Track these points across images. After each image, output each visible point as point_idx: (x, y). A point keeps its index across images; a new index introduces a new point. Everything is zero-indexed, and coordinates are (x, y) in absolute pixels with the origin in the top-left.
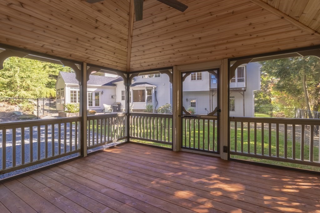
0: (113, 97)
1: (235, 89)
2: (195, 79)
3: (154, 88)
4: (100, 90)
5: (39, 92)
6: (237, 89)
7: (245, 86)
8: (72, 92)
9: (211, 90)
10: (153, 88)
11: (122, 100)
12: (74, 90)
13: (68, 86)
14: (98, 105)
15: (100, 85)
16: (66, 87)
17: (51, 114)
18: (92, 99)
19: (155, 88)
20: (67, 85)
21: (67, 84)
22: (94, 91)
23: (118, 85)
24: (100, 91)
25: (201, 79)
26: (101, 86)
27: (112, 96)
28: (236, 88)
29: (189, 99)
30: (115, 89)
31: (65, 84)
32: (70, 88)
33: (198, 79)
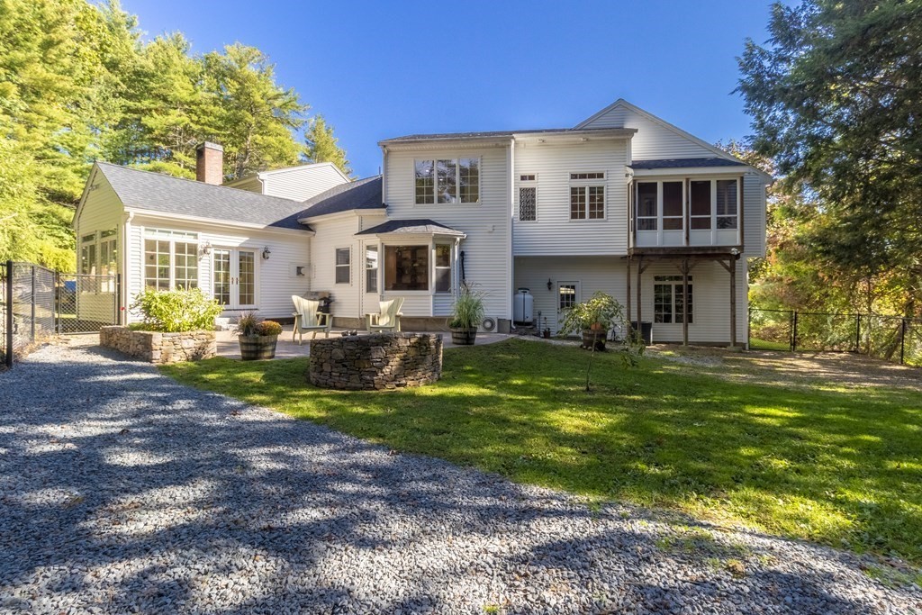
0: (302, 270)
1: (710, 252)
2: (583, 216)
3: (458, 239)
4: (260, 244)
5: (8, 240)
6: (717, 252)
7: (738, 243)
8: (150, 245)
9: (637, 252)
10: (455, 240)
11: (337, 282)
12: (158, 236)
13: (139, 221)
14: (250, 301)
15: (257, 222)
16: (128, 225)
17: (63, 336)
18: (227, 276)
19: (462, 240)
20: (132, 215)
21: (132, 212)
22: (237, 245)
23: (319, 229)
24: (257, 249)
25: (601, 215)
26: (262, 226)
27: (299, 268)
28: (713, 248)
29: (555, 284)
30: (309, 242)
31: (126, 209)
32: (143, 228)
33: (592, 215)
